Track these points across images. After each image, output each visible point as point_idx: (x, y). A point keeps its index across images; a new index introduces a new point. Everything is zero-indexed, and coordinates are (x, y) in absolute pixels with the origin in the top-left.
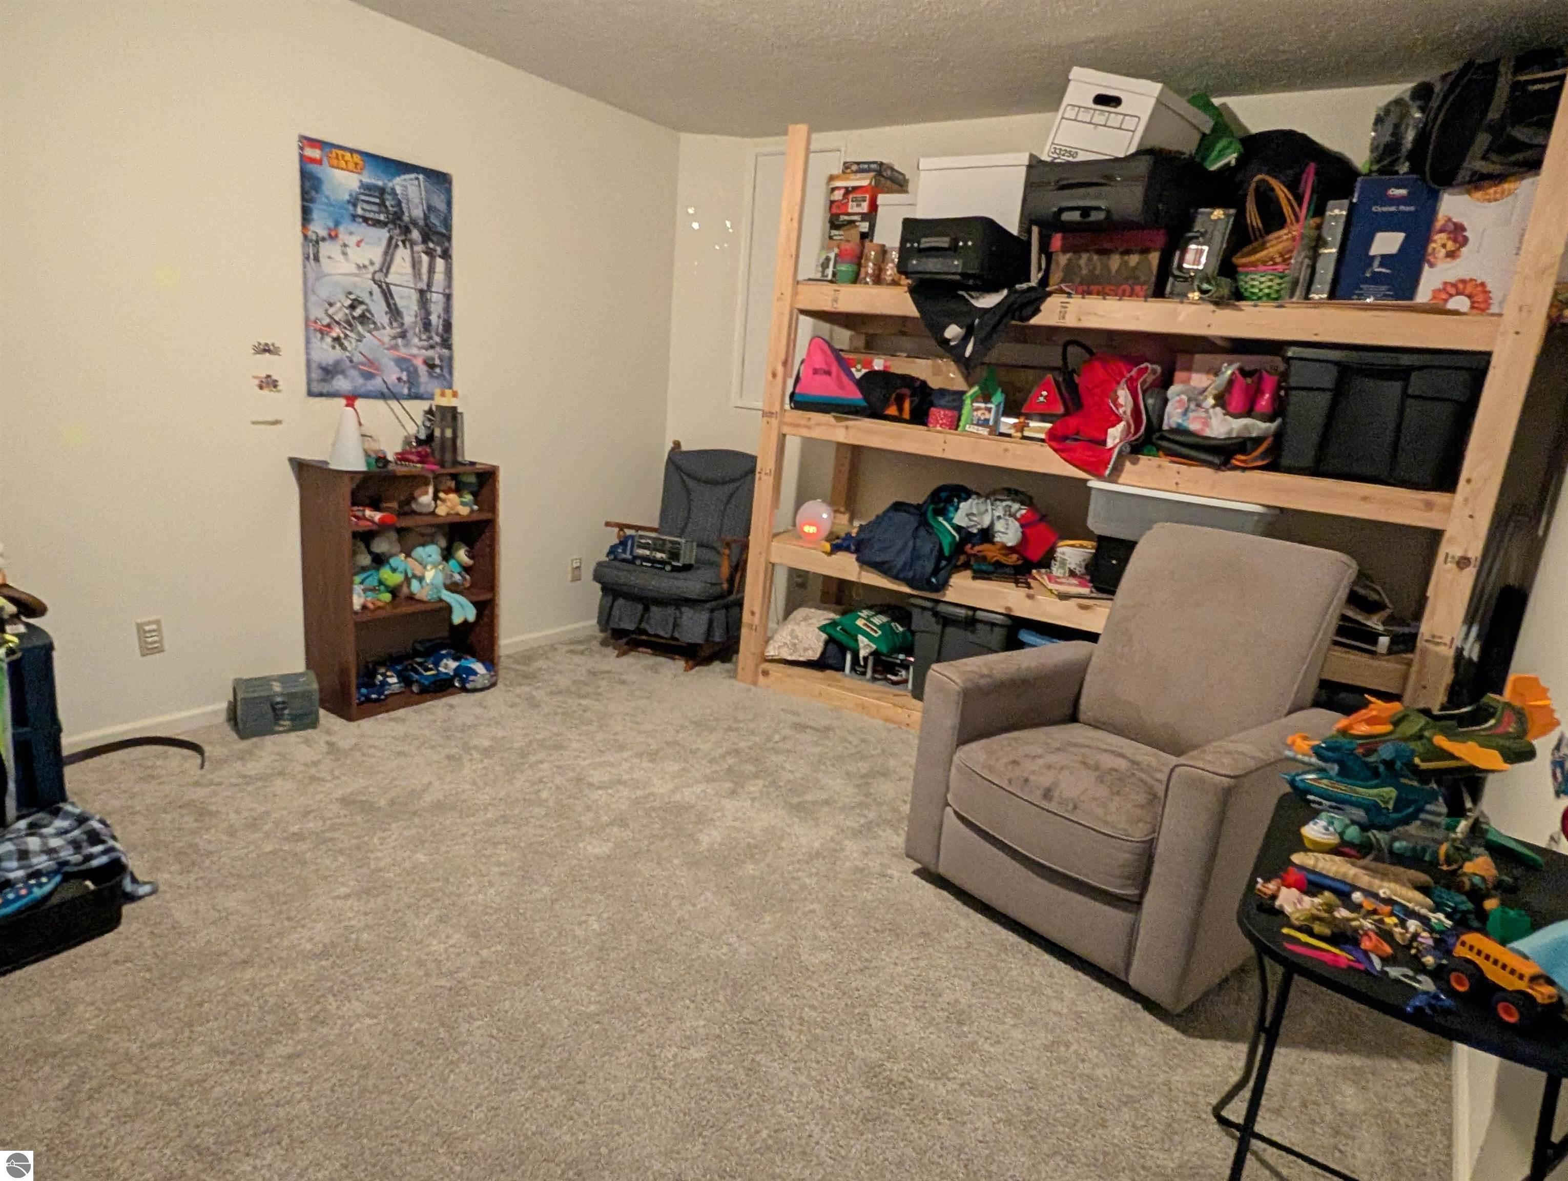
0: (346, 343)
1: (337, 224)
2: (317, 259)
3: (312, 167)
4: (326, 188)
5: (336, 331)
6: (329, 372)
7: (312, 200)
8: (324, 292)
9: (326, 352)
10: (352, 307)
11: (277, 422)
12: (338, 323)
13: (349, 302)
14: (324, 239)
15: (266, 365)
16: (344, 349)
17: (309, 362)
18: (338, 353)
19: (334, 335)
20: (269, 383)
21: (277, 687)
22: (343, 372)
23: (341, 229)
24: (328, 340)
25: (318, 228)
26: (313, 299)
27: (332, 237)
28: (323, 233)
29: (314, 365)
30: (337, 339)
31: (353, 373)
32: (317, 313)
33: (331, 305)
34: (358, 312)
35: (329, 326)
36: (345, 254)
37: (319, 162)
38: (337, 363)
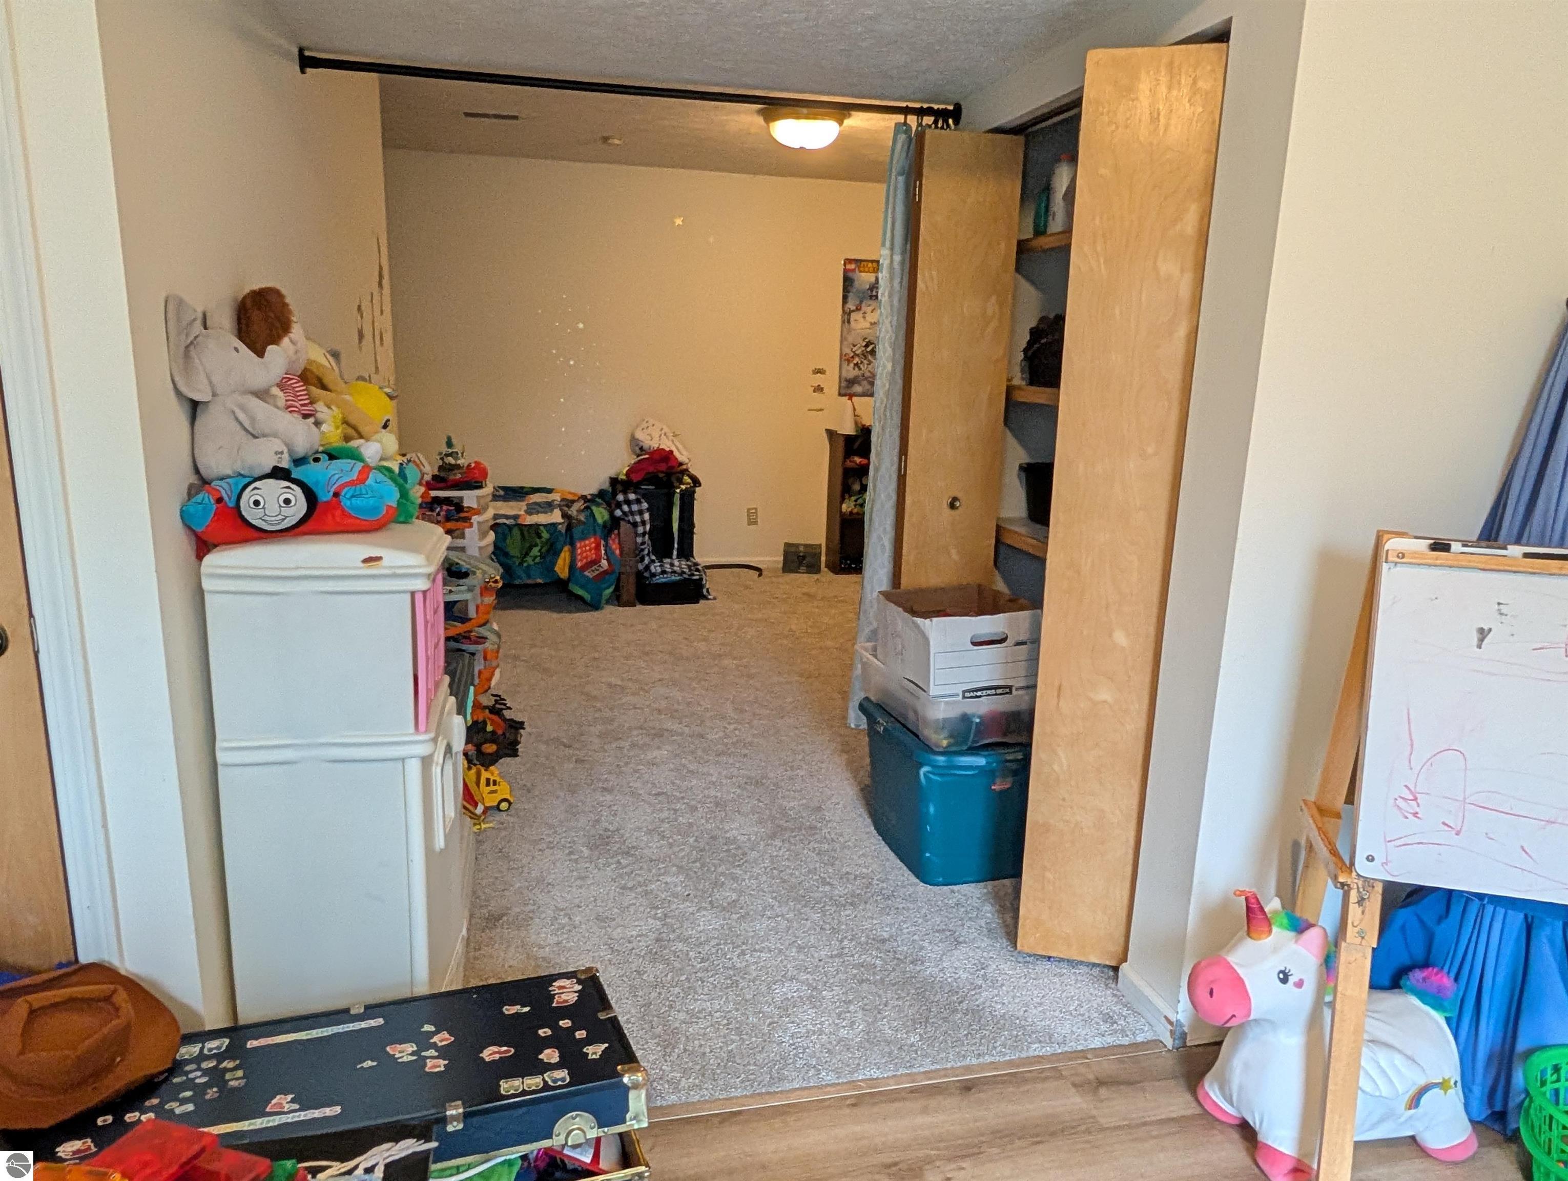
0: (861, 366)
1: (861, 302)
2: (849, 322)
3: (850, 274)
4: (856, 284)
5: (856, 360)
6: (851, 382)
7: (848, 292)
8: (850, 339)
9: (850, 372)
10: (867, 346)
11: (821, 410)
12: (858, 355)
13: (864, 344)
14: (853, 311)
15: (819, 379)
16: (860, 369)
17: (840, 377)
18: (857, 372)
19: (855, 362)
20: (819, 389)
21: (802, 549)
22: (859, 383)
23: (864, 305)
24: (852, 365)
25: (851, 306)
26: (845, 343)
27: (858, 309)
28: (853, 308)
29: (843, 380)
30: (856, 365)
31: (865, 383)
32: (847, 350)
33: (854, 346)
34: (869, 349)
35: (853, 357)
36: (864, 317)
37: (854, 270)
38: (856, 377)
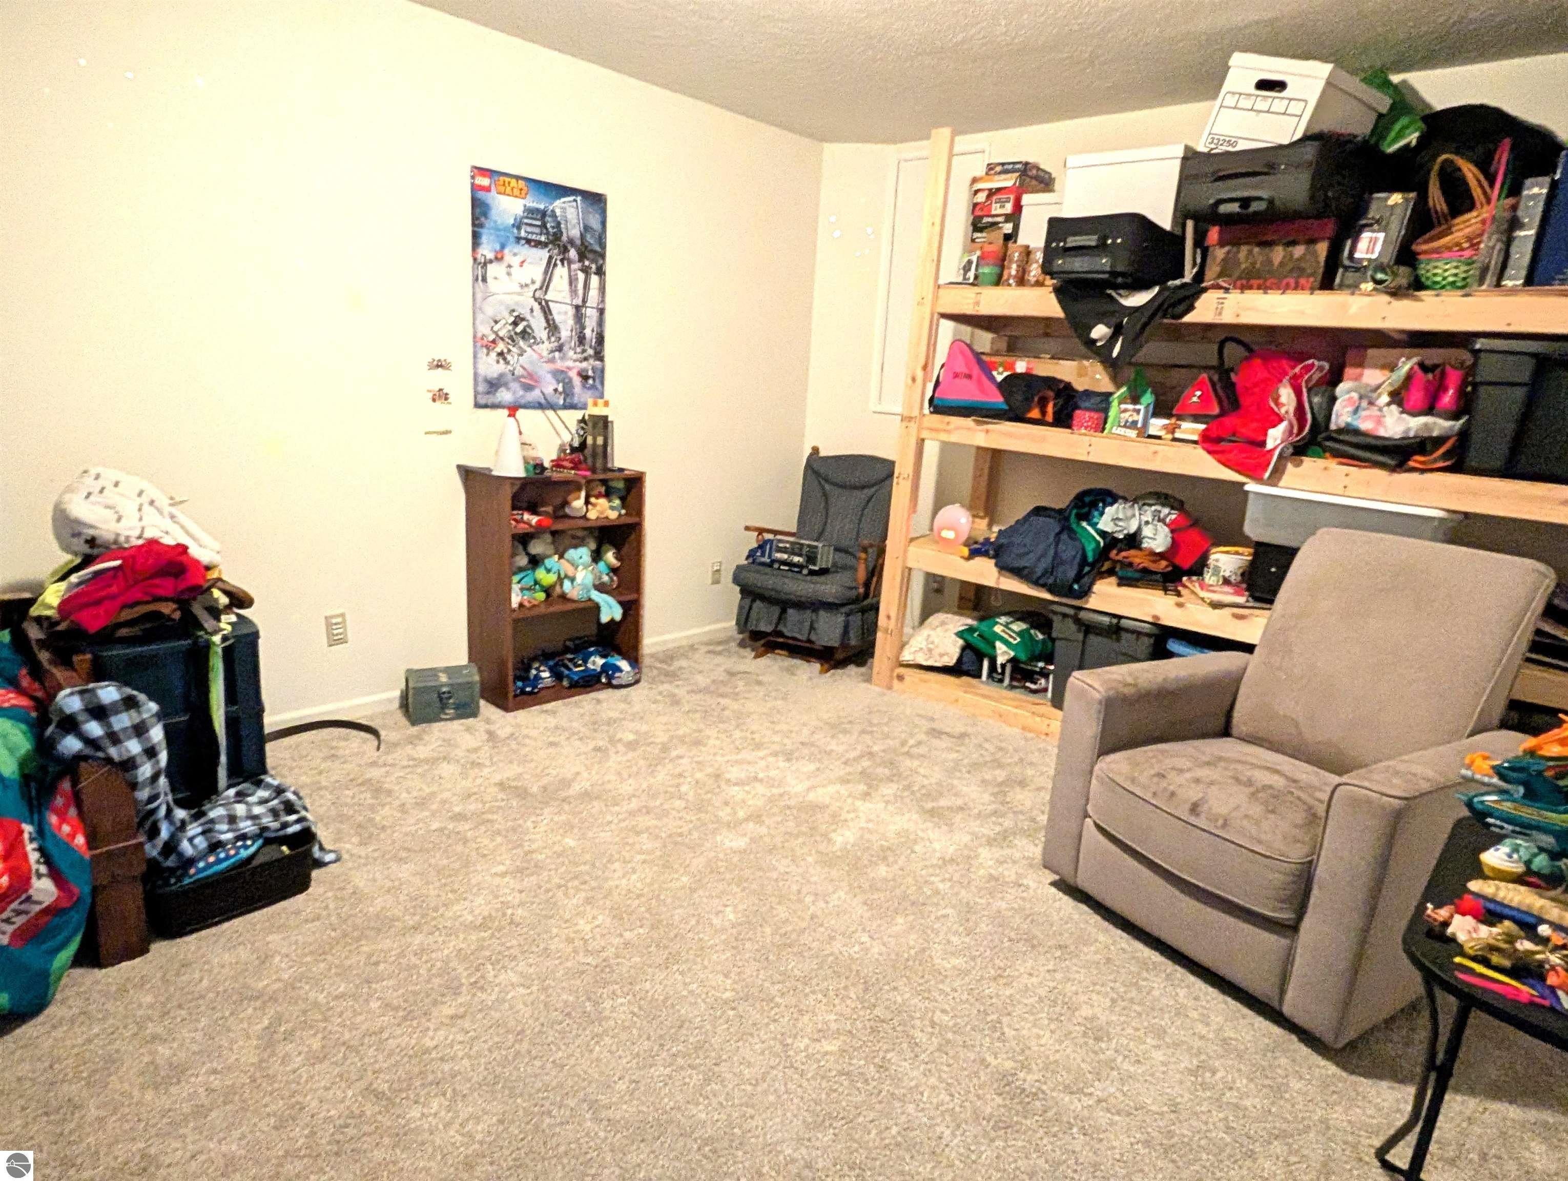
0: (509, 357)
1: (503, 247)
2: (484, 280)
3: (481, 195)
4: (494, 214)
5: (501, 347)
6: (494, 385)
7: (481, 226)
8: (490, 310)
9: (491, 367)
10: (515, 324)
11: (447, 432)
12: (502, 339)
13: (512, 319)
14: (491, 262)
15: (439, 379)
16: (507, 363)
17: (476, 375)
18: (501, 367)
19: (498, 350)
20: (441, 396)
21: (444, 678)
22: (506, 385)
23: (506, 251)
24: (493, 355)
25: (487, 250)
26: (480, 317)
27: (499, 259)
28: (490, 256)
29: (480, 379)
30: (501, 354)
31: (515, 386)
32: (484, 330)
33: (496, 322)
34: (519, 329)
35: (494, 342)
36: (509, 274)
37: (487, 189)
38: (501, 376)
